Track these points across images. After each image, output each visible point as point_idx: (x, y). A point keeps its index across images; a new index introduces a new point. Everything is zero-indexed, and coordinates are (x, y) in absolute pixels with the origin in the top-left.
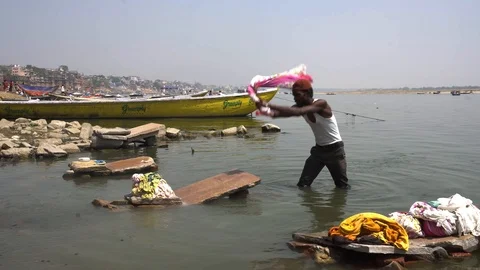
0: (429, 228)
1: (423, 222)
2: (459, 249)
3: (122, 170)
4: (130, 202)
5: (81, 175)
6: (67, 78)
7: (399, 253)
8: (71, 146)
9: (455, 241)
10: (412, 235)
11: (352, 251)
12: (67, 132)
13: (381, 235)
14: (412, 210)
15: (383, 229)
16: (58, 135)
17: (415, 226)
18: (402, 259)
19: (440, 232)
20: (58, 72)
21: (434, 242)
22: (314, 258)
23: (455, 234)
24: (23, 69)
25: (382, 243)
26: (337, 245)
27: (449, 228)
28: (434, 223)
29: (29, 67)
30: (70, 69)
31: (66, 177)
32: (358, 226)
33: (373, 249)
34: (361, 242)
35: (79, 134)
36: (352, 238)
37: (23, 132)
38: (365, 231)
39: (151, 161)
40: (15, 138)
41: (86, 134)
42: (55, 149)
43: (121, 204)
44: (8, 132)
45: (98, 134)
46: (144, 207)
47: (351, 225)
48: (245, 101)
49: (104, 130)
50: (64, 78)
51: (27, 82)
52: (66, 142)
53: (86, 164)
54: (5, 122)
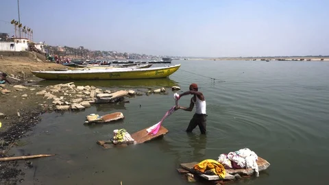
0: (235, 165)
2: (246, 175)
3: (109, 120)
4: (113, 143)
5: (92, 124)
6: (81, 55)
7: (221, 179)
8: (87, 103)
9: (244, 171)
10: (227, 167)
11: (202, 178)
12: (84, 94)
13: (214, 170)
14: (229, 156)
15: (215, 167)
16: (80, 96)
17: (229, 164)
18: (222, 182)
19: (239, 167)
20: (79, 49)
21: (236, 171)
22: (187, 180)
23: (245, 168)
24: (63, 48)
25: (215, 174)
26: (196, 173)
27: (242, 166)
28: (237, 163)
29: (65, 47)
30: (85, 48)
31: (85, 124)
32: (205, 166)
33: (210, 178)
34: (206, 174)
35: (89, 94)
36: (203, 171)
37: (65, 94)
38: (208, 168)
39: (121, 115)
40: (62, 98)
41: (92, 94)
42: (79, 106)
43: (109, 143)
44: (58, 94)
45: (98, 98)
46: (118, 145)
47: (202, 165)
48: (166, 71)
49: (101, 95)
50: (82, 52)
51: (65, 54)
52: (84, 99)
53: (94, 117)
54: (57, 88)
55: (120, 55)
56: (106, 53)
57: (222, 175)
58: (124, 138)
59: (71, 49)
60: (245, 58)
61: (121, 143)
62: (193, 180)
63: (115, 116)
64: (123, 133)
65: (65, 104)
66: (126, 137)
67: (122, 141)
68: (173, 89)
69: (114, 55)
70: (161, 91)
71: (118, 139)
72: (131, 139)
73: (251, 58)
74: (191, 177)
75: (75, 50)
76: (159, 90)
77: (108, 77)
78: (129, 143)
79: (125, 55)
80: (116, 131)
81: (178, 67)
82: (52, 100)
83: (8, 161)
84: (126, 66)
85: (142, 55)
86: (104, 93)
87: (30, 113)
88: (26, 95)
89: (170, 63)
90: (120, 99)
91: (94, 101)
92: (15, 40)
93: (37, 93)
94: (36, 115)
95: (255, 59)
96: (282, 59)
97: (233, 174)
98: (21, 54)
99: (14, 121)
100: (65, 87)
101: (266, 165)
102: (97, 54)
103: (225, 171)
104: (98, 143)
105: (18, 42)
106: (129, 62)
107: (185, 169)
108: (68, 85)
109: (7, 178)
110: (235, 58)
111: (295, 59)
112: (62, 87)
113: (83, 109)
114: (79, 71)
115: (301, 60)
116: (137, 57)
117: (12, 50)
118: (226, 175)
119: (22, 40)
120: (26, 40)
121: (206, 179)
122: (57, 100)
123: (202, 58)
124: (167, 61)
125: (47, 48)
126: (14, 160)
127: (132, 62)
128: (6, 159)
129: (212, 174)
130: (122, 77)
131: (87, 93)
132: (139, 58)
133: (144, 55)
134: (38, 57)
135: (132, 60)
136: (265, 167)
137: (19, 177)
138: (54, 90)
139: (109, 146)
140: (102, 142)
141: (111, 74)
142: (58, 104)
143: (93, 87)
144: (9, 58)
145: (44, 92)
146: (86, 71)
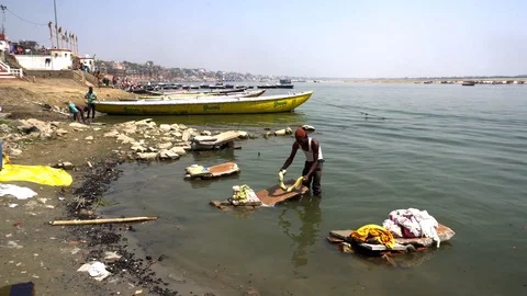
0: (406, 233)
1: (403, 229)
2: (422, 246)
3: (219, 174)
4: (232, 204)
5: (194, 178)
6: (151, 77)
7: (388, 250)
8: (181, 150)
9: (419, 241)
10: (396, 236)
12: (173, 136)
13: (378, 238)
15: (380, 235)
16: (169, 139)
17: (398, 231)
18: (389, 253)
19: (412, 236)
20: (146, 67)
21: (408, 241)
22: (342, 250)
23: (420, 237)
24: (121, 64)
25: (380, 243)
26: (354, 242)
27: (417, 233)
28: (408, 230)
29: (125, 62)
30: (155, 64)
31: (186, 179)
32: (367, 233)
33: (375, 247)
34: (368, 243)
35: (181, 137)
36: (363, 239)
37: (146, 136)
38: (370, 236)
39: (236, 168)
40: (142, 142)
41: (186, 136)
42: (171, 154)
43: (227, 205)
44: (137, 136)
45: (197, 142)
46: (241, 207)
47: (363, 231)
48: (290, 101)
49: (199, 138)
50: (150, 70)
51: (124, 73)
52: (174, 144)
53: (197, 169)
54: (131, 126)
55: (210, 75)
56: (188, 71)
57: (390, 244)
58: (248, 197)
59: (134, 66)
61: (244, 204)
62: (351, 251)
63: (226, 168)
64: (246, 191)
65: (149, 151)
66: (250, 196)
67: (244, 201)
69: (201, 75)
70: (287, 133)
71: (240, 198)
72: (257, 200)
74: (347, 247)
75: (141, 67)
76: (283, 131)
77: (201, 110)
78: (254, 205)
79: (219, 75)
80: (236, 188)
81: (309, 95)
82: (130, 145)
83: (101, 224)
84: (226, 93)
85: (244, 73)
86: (202, 134)
87: (103, 163)
88: (91, 138)
89: (291, 87)
90: (227, 145)
91: (189, 147)
92: (53, 53)
93: (106, 135)
94: (113, 165)
95: (429, 81)
96: (475, 80)
97: (405, 244)
98: (62, 74)
99: (87, 174)
100: (142, 126)
101: (449, 234)
102: (174, 73)
103: (393, 240)
104: (212, 204)
105: (56, 55)
106: (228, 87)
107: (338, 237)
108: (143, 122)
109: (107, 243)
110: (397, 80)
111: (498, 80)
112: (138, 126)
113: (177, 158)
114: (156, 101)
115: (508, 82)
116: (238, 77)
118: (395, 245)
119: (63, 53)
120: (69, 53)
121: (369, 250)
122: (137, 145)
123: (342, 79)
124: (286, 85)
125: (98, 63)
126: (105, 223)
127: (232, 87)
128: (97, 221)
129: (376, 243)
130: (222, 110)
131: (178, 134)
132: (241, 80)
133: (249, 75)
134: (87, 79)
135: (230, 84)
136: (448, 237)
137: (121, 243)
138: (128, 131)
139: (227, 209)
140: (217, 203)
141: (206, 106)
142: (139, 151)
143: (183, 127)
144: (45, 81)
145: (114, 133)
146: (166, 101)
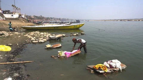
1: (110, 65)
2: (116, 71)
3: (55, 47)
4: (58, 57)
6: (41, 19)
7: (105, 72)
8: (45, 40)
10: (108, 68)
11: (97, 72)
12: (44, 36)
13: (102, 68)
14: (108, 63)
16: (42, 37)
18: (106, 73)
19: (113, 68)
20: (40, 17)
21: (112, 69)
23: (115, 68)
24: (33, 16)
26: (94, 69)
28: (112, 66)
29: (34, 16)
30: (42, 16)
32: (98, 67)
33: (101, 72)
34: (99, 70)
35: (46, 36)
36: (97, 69)
37: (36, 36)
38: (99, 68)
39: (60, 45)
40: (35, 38)
41: (47, 36)
42: (42, 41)
43: (56, 57)
44: (33, 36)
45: (50, 37)
46: (60, 58)
47: (97, 66)
48: (78, 26)
49: (51, 36)
50: (41, 18)
51: (34, 19)
52: (44, 38)
53: (49, 46)
54: (32, 33)
55: (57, 19)
56: (51, 18)
57: (106, 71)
58: (62, 54)
59: (36, 17)
60: (113, 20)
62: (93, 73)
63: (58, 45)
64: (62, 53)
65: (36, 40)
67: (62, 56)
68: (82, 34)
69: (55, 19)
70: (77, 35)
71: (60, 55)
73: (116, 20)
74: (92, 71)
75: (38, 17)
77: (53, 28)
79: (60, 19)
80: (59, 52)
81: (84, 24)
82: (31, 38)
83: (16, 64)
84: (61, 24)
85: (67, 19)
86: (52, 35)
87: (22, 44)
88: (20, 37)
90: (59, 38)
91: (48, 39)
93: (24, 36)
94: (24, 45)
95: (117, 20)
96: (130, 20)
97: (110, 70)
98: (16, 19)
99: (16, 47)
101: (125, 67)
102: (48, 19)
104: (52, 57)
105: (15, 14)
107: (90, 68)
108: (37, 32)
109: (16, 70)
110: (109, 20)
111: (136, 20)
112: (34, 33)
113: (44, 42)
114: (41, 26)
115: (139, 20)
116: (65, 20)
117: (13, 17)
118: (107, 71)
120: (18, 13)
121: (99, 72)
122: (33, 39)
123: (93, 20)
124: (78, 21)
125: (26, 16)
126: (18, 63)
127: (63, 22)
128: (15, 63)
129: (101, 70)
130: (59, 28)
131: (45, 35)
132: (66, 20)
133: (68, 19)
134: (23, 20)
135: (63, 21)
136: (124, 68)
137: (21, 70)
138: (31, 35)
140: (53, 56)
142: (33, 40)
143: (47, 33)
145: (27, 35)
146: (43, 26)
